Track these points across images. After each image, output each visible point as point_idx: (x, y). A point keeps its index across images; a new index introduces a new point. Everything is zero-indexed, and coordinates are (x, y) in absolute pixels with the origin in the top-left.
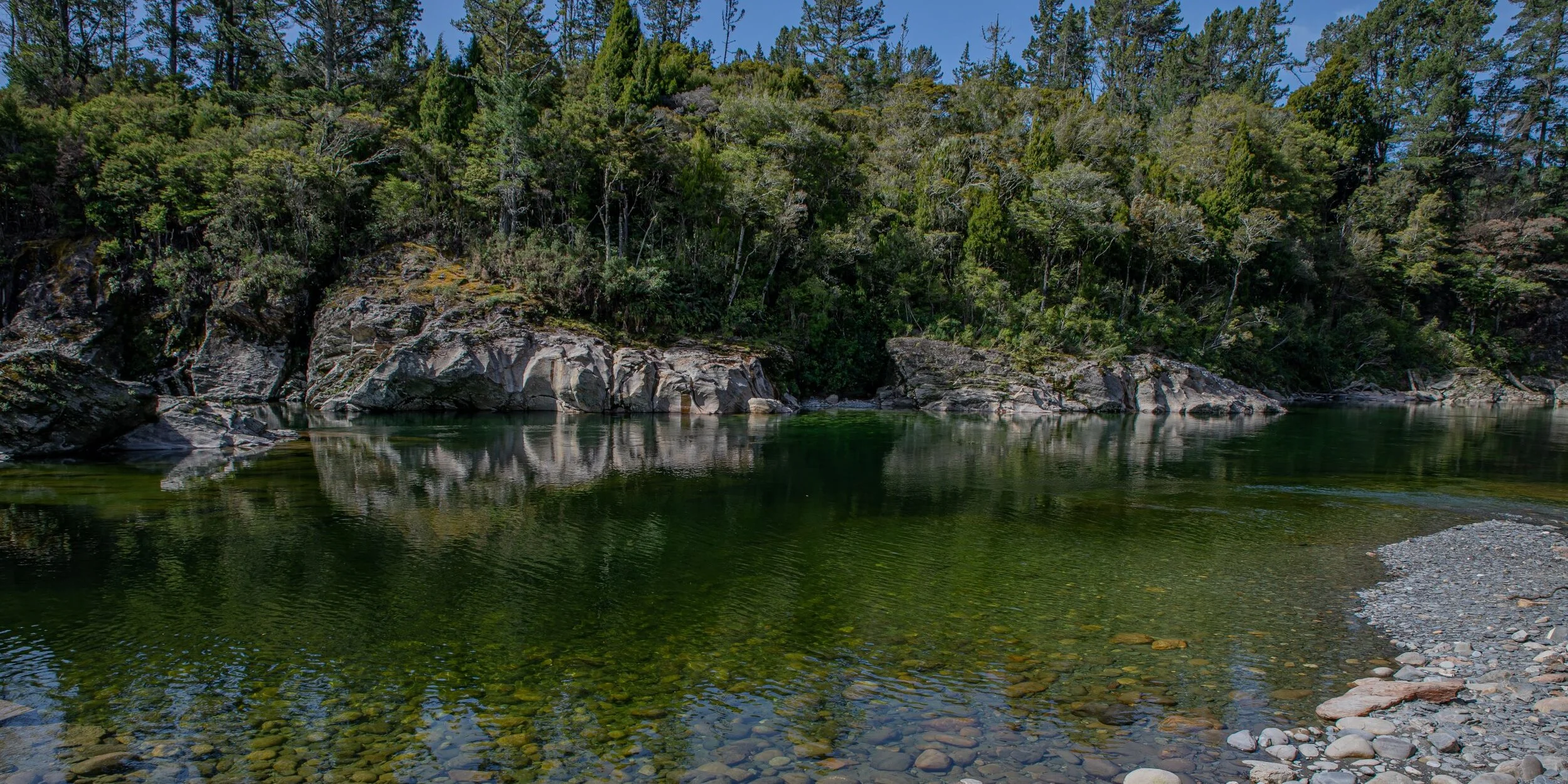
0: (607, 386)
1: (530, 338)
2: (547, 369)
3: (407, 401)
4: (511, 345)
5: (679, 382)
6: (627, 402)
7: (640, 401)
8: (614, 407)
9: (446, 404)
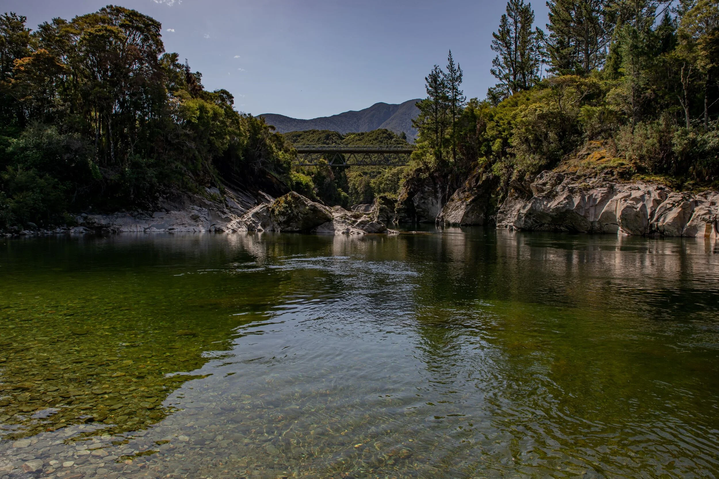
0: (649, 217)
1: (611, 188)
2: (614, 207)
3: (540, 226)
4: (598, 193)
5: (705, 214)
6: (662, 229)
7: (671, 228)
8: (652, 232)
9: (562, 228)
